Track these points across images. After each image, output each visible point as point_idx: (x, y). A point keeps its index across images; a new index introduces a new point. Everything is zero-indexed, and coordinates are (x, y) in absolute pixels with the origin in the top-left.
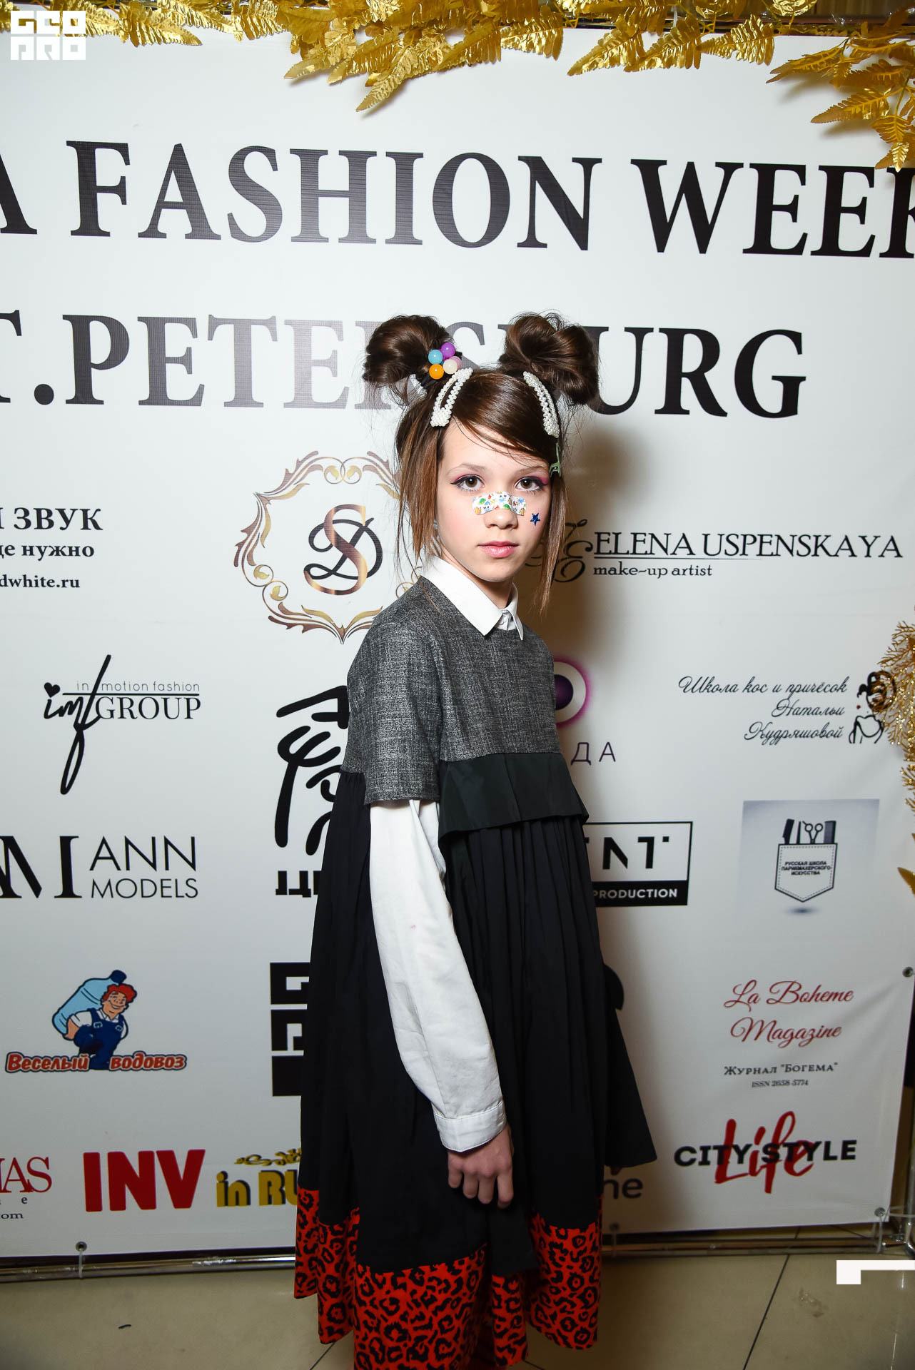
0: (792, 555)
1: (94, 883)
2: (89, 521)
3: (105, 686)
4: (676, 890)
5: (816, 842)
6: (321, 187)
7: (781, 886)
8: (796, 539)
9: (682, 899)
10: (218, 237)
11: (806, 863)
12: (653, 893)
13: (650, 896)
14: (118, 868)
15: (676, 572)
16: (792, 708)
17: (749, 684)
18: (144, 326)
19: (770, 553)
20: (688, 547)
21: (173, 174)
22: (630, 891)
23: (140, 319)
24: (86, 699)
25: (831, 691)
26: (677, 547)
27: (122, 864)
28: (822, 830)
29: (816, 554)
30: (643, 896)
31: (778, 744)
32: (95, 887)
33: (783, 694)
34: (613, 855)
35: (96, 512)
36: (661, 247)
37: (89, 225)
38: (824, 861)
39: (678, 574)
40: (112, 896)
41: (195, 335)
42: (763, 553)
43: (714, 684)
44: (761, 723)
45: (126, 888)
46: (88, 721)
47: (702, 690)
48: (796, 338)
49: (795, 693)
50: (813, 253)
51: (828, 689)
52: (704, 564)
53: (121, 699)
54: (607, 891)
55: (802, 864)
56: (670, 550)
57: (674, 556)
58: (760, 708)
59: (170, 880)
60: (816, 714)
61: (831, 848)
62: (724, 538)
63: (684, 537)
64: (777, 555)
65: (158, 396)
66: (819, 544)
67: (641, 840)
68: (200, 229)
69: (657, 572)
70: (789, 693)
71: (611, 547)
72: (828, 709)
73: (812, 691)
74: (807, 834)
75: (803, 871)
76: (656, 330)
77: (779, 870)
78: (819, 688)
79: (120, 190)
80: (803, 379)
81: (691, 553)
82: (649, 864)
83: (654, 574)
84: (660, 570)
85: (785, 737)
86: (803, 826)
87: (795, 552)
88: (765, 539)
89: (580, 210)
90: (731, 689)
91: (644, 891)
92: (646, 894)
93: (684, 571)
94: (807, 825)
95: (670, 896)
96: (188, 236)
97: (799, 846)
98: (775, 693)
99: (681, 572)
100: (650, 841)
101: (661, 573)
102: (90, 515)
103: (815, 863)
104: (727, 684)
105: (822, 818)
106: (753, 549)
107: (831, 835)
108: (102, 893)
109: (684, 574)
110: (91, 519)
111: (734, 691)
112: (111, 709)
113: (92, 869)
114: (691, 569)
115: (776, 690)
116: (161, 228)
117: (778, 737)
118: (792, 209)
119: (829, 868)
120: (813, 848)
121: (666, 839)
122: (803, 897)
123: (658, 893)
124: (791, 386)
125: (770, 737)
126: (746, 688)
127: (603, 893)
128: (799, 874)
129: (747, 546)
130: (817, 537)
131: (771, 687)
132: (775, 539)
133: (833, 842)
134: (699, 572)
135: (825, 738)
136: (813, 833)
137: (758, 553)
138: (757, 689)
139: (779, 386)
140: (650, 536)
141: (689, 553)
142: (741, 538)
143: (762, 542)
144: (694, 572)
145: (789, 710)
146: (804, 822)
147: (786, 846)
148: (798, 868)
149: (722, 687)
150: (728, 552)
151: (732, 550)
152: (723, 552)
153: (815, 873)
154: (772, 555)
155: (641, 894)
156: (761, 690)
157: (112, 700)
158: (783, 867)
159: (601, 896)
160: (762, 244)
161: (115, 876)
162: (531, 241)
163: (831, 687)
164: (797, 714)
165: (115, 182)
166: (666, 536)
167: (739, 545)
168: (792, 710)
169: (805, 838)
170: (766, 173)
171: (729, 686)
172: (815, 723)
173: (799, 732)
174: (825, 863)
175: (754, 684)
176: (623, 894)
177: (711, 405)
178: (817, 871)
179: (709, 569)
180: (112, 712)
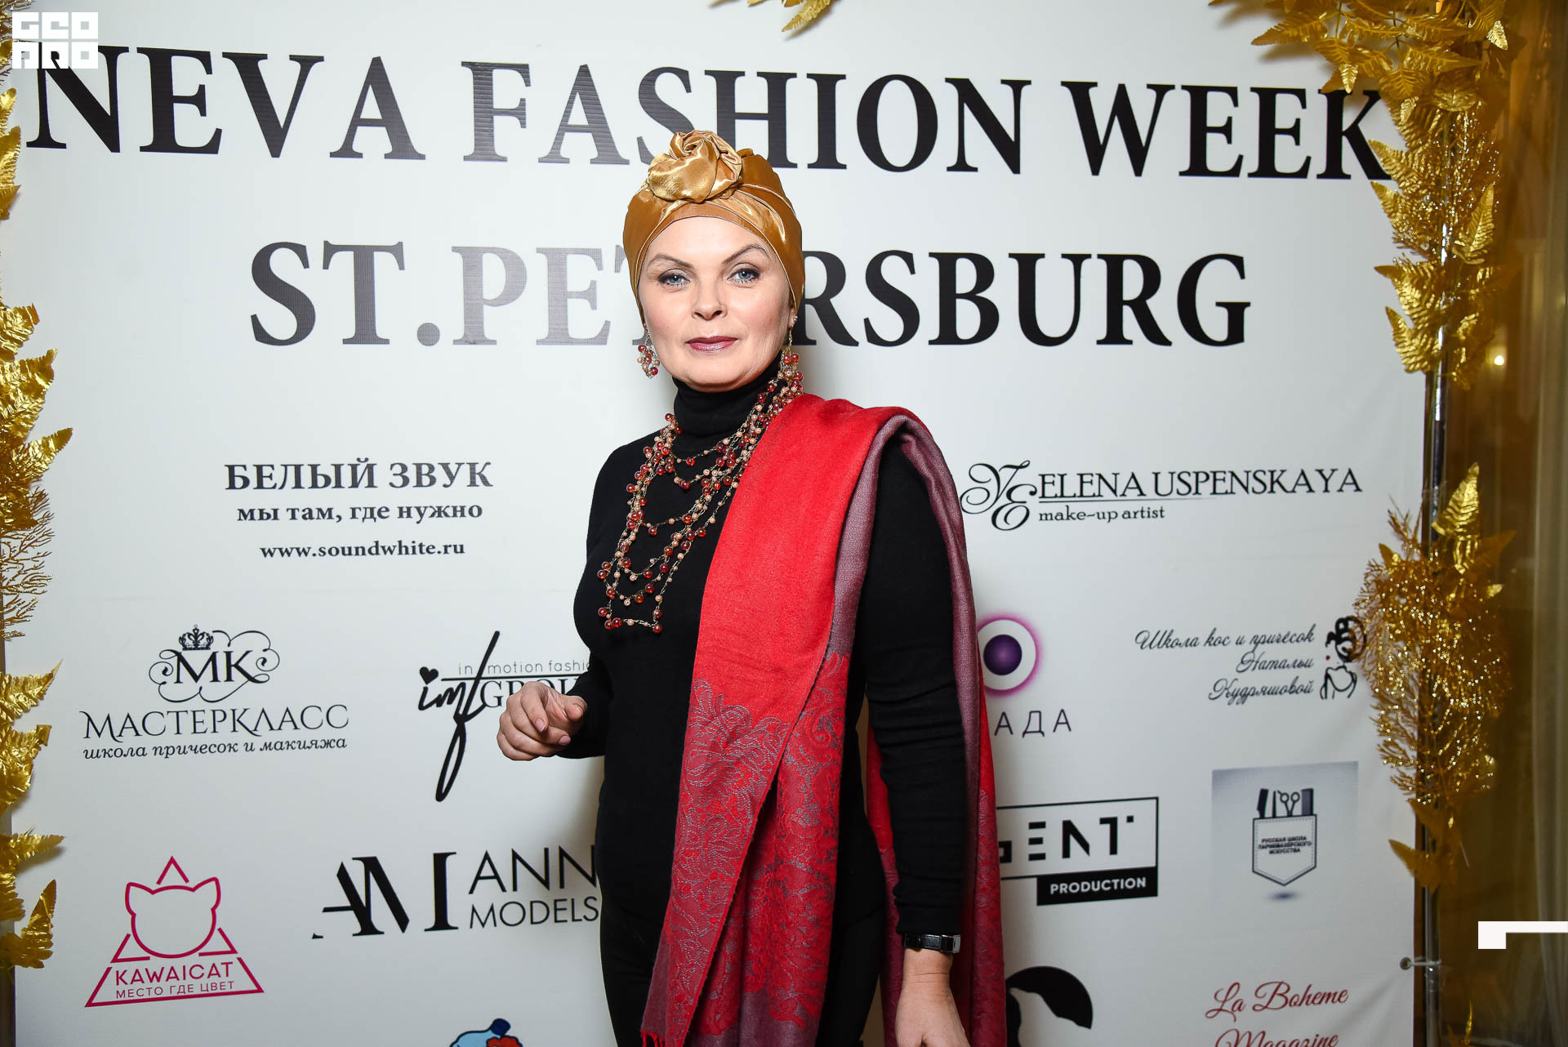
0: (1248, 492)
1: (474, 910)
2: (477, 477)
3: (491, 668)
4: (1144, 879)
5: (1294, 813)
6: (739, 109)
7: (1259, 868)
8: (1251, 475)
9: (1151, 890)
10: (626, 162)
11: (1284, 839)
12: (1119, 884)
13: (1116, 887)
14: (503, 889)
15: (1127, 515)
16: (1257, 662)
17: (1211, 637)
18: (543, 259)
19: (1224, 491)
20: (1138, 487)
21: (578, 97)
22: (1093, 883)
23: (539, 251)
24: (469, 685)
25: (1297, 641)
26: (1127, 487)
27: (508, 884)
28: (1298, 800)
29: (1272, 491)
30: (1109, 888)
31: (1245, 704)
32: (475, 914)
33: (1248, 647)
34: (1073, 841)
35: (485, 466)
36: (1095, 169)
37: (484, 149)
38: (1303, 835)
39: (1129, 517)
40: (495, 925)
41: (600, 267)
42: (1217, 491)
43: (1173, 638)
44: (1226, 680)
45: (511, 915)
46: (470, 712)
47: (1161, 644)
48: (1238, 262)
49: (1260, 645)
50: (1251, 175)
51: (1294, 639)
52: (1155, 506)
53: (511, 684)
54: (1069, 884)
55: (1280, 840)
56: (1119, 492)
57: (1123, 498)
58: (1224, 663)
59: (565, 900)
60: (1284, 667)
61: (1309, 821)
62: (1175, 476)
63: (1133, 476)
64: (1232, 493)
65: (558, 334)
66: (1275, 479)
67: (1103, 821)
68: (607, 153)
69: (1107, 516)
70: (1253, 645)
71: (1056, 490)
72: (1296, 661)
73: (1278, 641)
74: (1283, 805)
75: (1282, 848)
76: (1094, 256)
77: (1255, 849)
78: (1285, 638)
79: (519, 112)
80: (1248, 304)
81: (1142, 494)
82: (1113, 850)
83: (1104, 518)
84: (1109, 513)
85: (1252, 695)
86: (1278, 796)
87: (1250, 490)
88: (1219, 476)
89: (1011, 134)
90: (1192, 643)
91: (1108, 881)
92: (1112, 885)
93: (1135, 513)
94: (1282, 795)
95: (1138, 886)
96: (593, 161)
97: (1275, 819)
98: (1239, 646)
99: (1132, 515)
100: (1112, 822)
101: (1110, 517)
102: (478, 469)
103: (1294, 839)
104: (1187, 638)
105: (1295, 787)
106: (1206, 488)
107: (1309, 805)
108: (483, 921)
109: (1135, 517)
110: (479, 474)
111: (1195, 645)
112: (498, 695)
113: (471, 892)
114: (1142, 511)
115: (1239, 642)
116: (564, 152)
117: (1244, 695)
118: (1226, 130)
119: (1310, 844)
120: (1290, 822)
121: (1130, 819)
122: (1284, 879)
123: (1125, 884)
124: (1236, 312)
125: (1236, 695)
126: (1207, 642)
127: (1064, 887)
128: (1277, 852)
129: (1200, 484)
130: (1272, 472)
131: (1234, 639)
132: (1228, 476)
133: (1311, 814)
134: (1151, 514)
135: (1294, 694)
136: (1290, 803)
137: (1212, 491)
138: (1219, 642)
139: (1224, 313)
140: (1097, 476)
141: (1139, 493)
142: (1194, 476)
143: (1215, 480)
144: (1145, 514)
145: (1254, 663)
146: (1279, 792)
147: (1262, 820)
148: (1276, 846)
149: (1183, 641)
150: (1181, 492)
151: (1184, 489)
152: (1175, 491)
153: (1295, 851)
154: (1226, 493)
155: (1106, 885)
156: (1223, 643)
157: (500, 685)
158: (1260, 846)
159: (1061, 892)
160: (1198, 166)
161: (499, 899)
162: (961, 165)
163: (1298, 636)
164: (1263, 668)
165: (515, 105)
166: (1114, 476)
167: (1192, 483)
168: (1258, 665)
169: (1281, 810)
170: (1198, 96)
171: (1189, 640)
172: (1283, 678)
173: (1266, 688)
174: (1305, 838)
175: (1215, 636)
176: (1086, 887)
177: (1154, 334)
178: (1297, 847)
179: (1161, 511)
180: (499, 699)
